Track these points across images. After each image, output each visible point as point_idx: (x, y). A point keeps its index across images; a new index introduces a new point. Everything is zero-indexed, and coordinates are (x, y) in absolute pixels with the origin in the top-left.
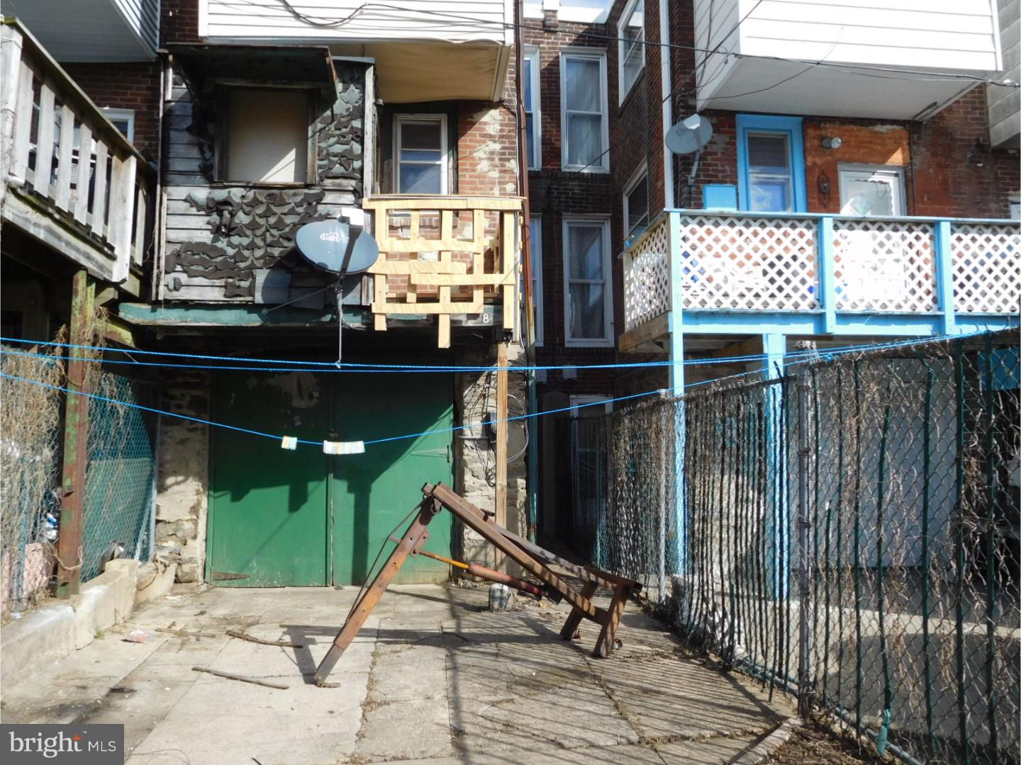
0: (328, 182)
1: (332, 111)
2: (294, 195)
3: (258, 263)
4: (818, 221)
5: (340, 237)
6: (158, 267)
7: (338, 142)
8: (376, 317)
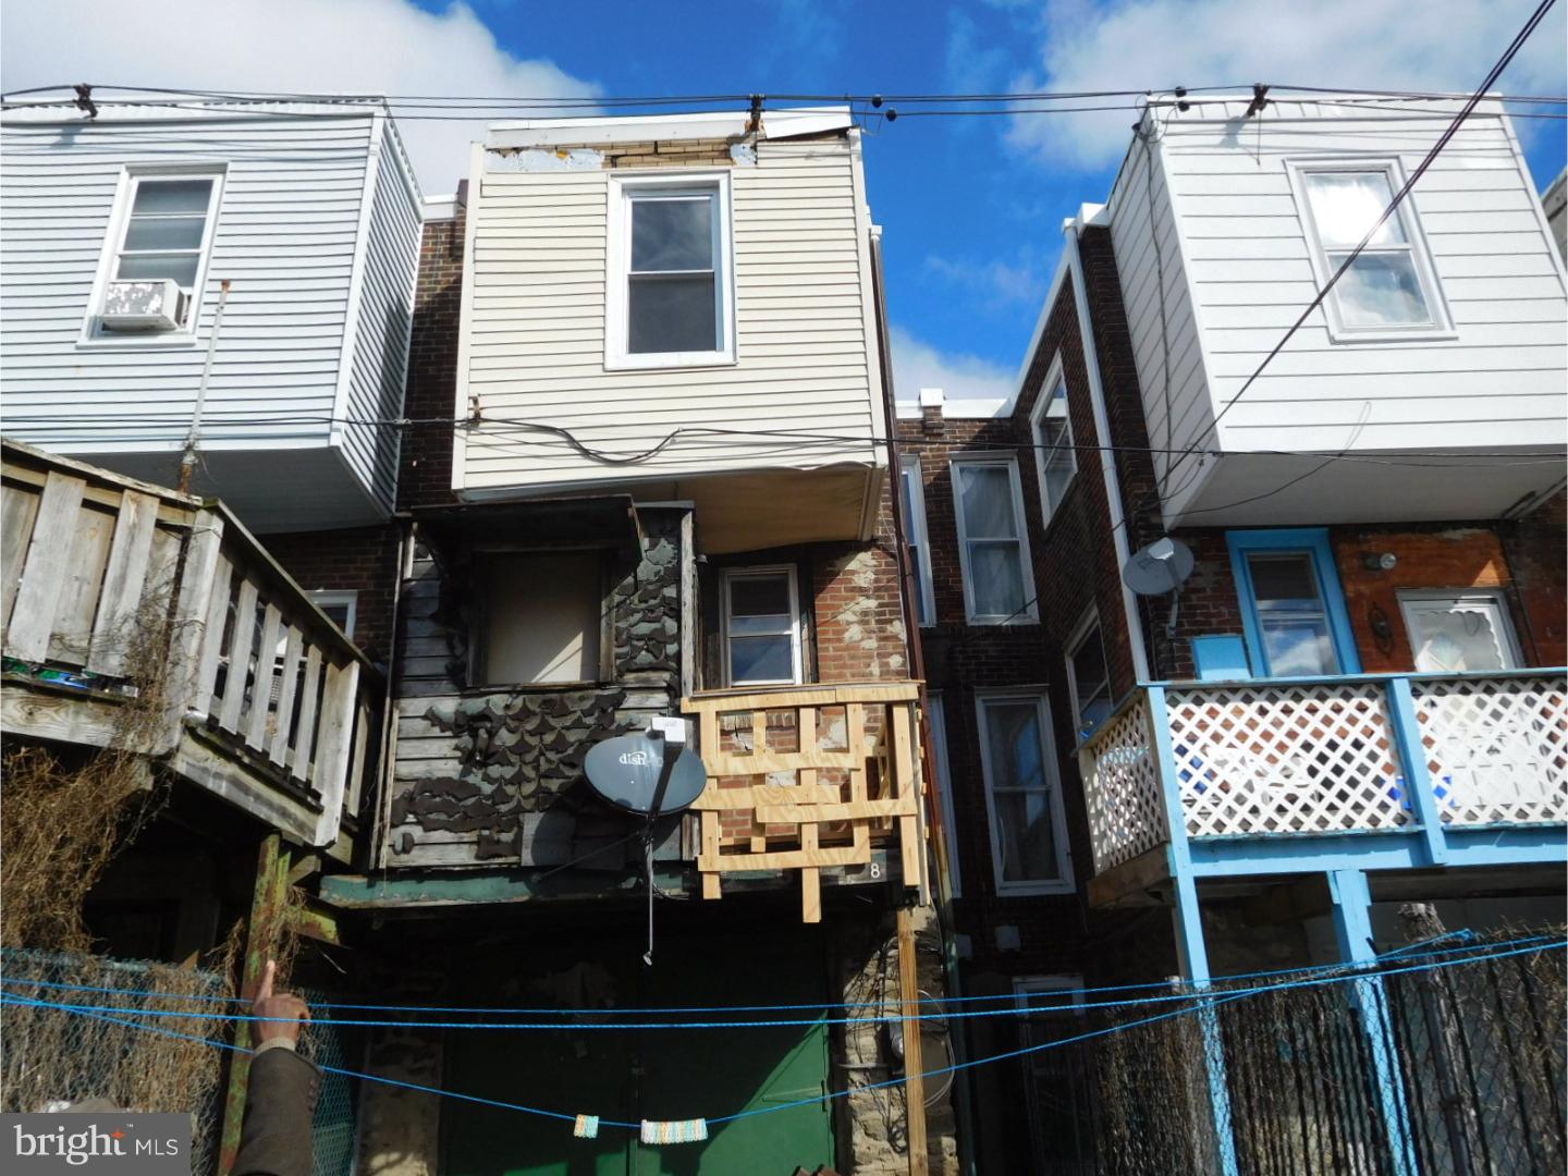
0: (630, 677)
1: (635, 577)
2: (582, 699)
3: (527, 805)
4: (1385, 685)
5: (648, 757)
6: (382, 819)
7: (642, 620)
8: (705, 877)
